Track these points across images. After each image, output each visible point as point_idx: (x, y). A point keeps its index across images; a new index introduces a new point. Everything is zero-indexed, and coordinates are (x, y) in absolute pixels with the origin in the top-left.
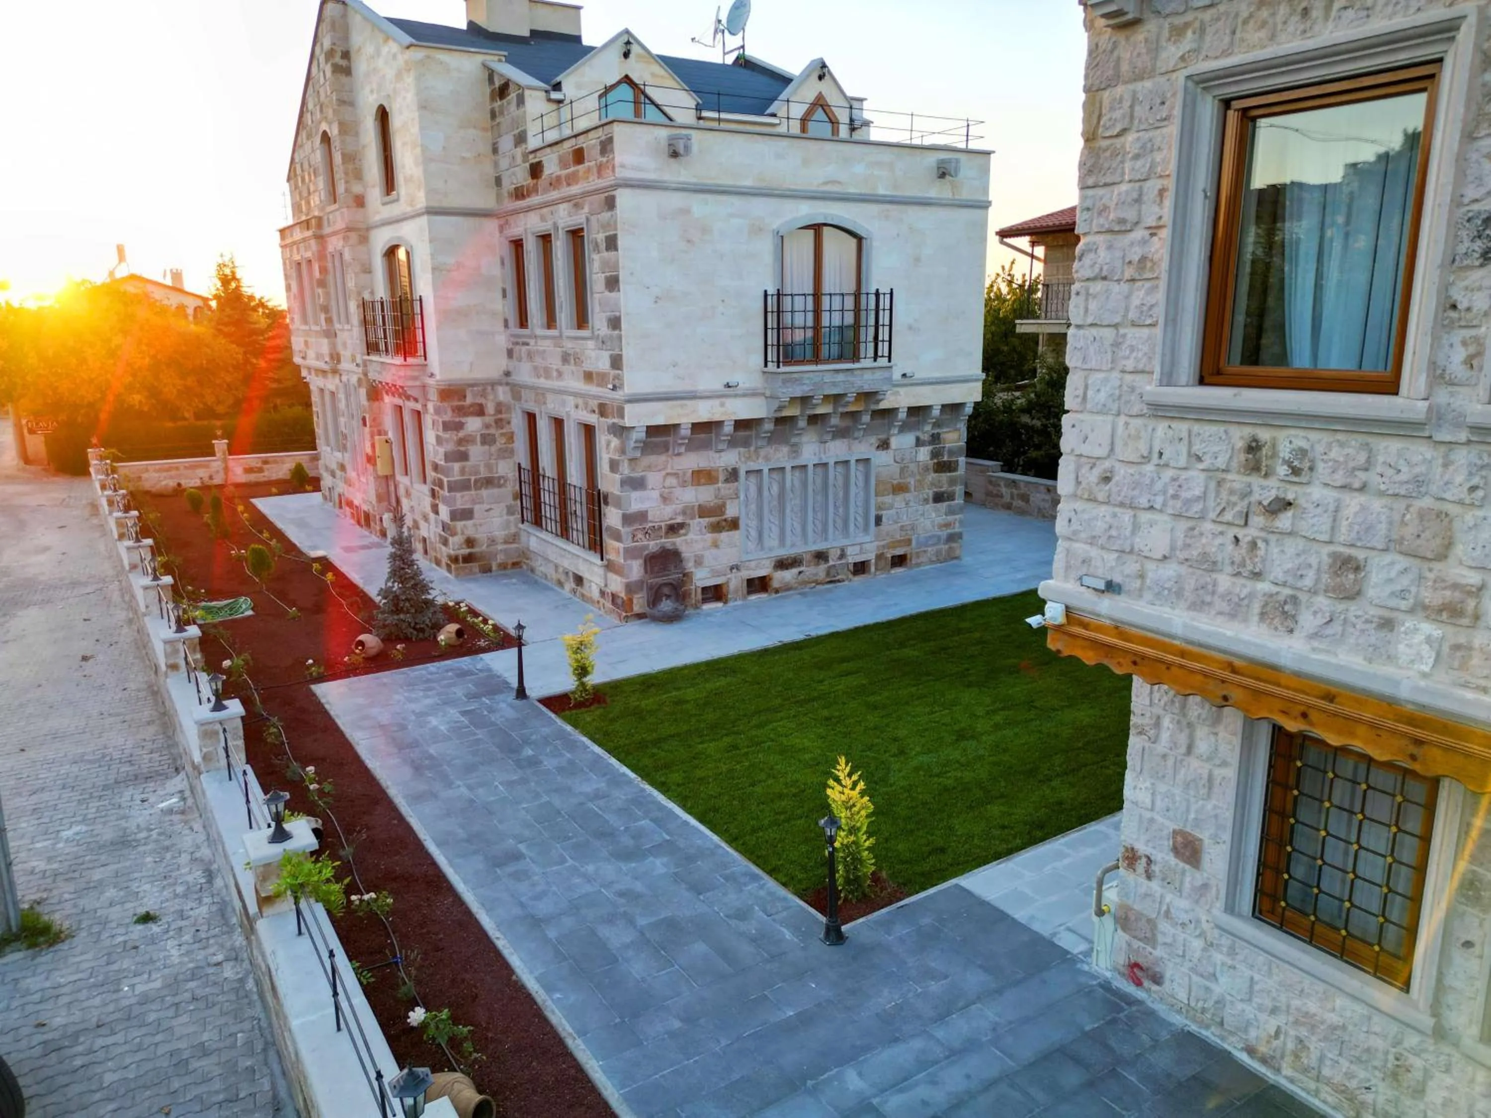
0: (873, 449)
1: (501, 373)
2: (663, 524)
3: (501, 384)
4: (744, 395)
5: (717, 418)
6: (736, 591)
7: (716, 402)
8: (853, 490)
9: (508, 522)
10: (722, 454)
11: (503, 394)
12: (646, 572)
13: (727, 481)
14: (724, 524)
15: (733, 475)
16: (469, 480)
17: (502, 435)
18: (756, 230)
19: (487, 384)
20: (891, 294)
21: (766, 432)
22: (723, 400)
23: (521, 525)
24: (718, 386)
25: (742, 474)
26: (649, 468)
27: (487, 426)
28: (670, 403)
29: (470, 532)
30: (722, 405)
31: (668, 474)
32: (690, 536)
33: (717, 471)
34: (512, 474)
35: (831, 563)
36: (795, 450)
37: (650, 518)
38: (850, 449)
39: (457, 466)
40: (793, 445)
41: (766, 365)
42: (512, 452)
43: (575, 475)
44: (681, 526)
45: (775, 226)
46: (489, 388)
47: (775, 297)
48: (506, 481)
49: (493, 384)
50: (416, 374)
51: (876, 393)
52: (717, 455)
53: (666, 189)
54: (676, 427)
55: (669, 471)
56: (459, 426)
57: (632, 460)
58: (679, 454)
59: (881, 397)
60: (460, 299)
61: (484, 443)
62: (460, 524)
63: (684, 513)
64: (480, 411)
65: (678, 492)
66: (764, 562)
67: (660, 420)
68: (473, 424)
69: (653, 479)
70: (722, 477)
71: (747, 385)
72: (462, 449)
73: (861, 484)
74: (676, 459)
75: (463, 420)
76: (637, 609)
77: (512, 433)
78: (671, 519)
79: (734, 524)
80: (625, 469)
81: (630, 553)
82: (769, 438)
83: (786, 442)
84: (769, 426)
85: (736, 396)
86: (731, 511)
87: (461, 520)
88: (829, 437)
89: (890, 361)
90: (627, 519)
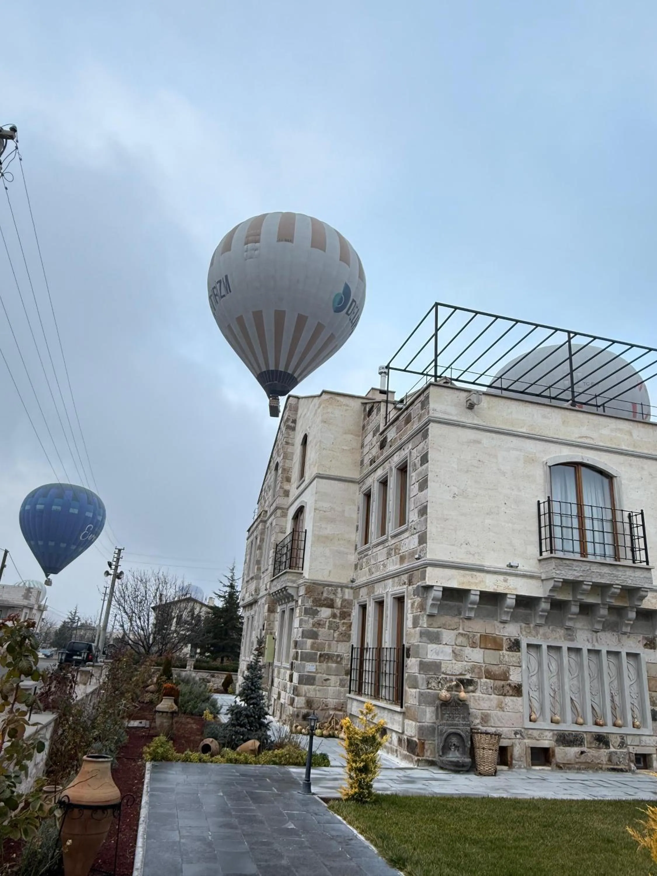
0: (641, 645)
1: (349, 580)
2: (454, 678)
3: (347, 587)
4: (524, 576)
5: (500, 590)
6: (520, 757)
7: (501, 578)
8: (627, 682)
9: (339, 692)
10: (506, 625)
11: (348, 594)
12: (437, 718)
13: (510, 649)
14: (508, 688)
15: (515, 646)
16: (316, 654)
17: (343, 623)
18: (531, 460)
19: (338, 586)
20: (642, 513)
21: (543, 611)
22: (508, 577)
23: (348, 695)
24: (502, 565)
25: (524, 645)
26: (444, 626)
27: (334, 616)
28: (462, 572)
29: (311, 694)
30: (505, 581)
31: (459, 633)
32: (478, 694)
33: (502, 640)
34: (347, 655)
35: (612, 749)
36: (570, 633)
37: (443, 670)
38: (619, 641)
39: (309, 642)
40: (568, 629)
41: (541, 554)
42: (349, 636)
43: (388, 641)
44: (470, 682)
45: (544, 460)
46: (339, 589)
47: (546, 504)
48: (341, 659)
49: (343, 587)
50: (294, 578)
51: (638, 589)
52: (502, 626)
53: (464, 426)
54: (468, 591)
55: (461, 631)
56: (316, 613)
57: (431, 616)
58: (469, 619)
59: (644, 594)
60: (329, 530)
61: (330, 628)
62: (304, 688)
63: (472, 670)
64: (331, 605)
65: (468, 650)
66: (547, 733)
67: (454, 584)
68: (325, 613)
69: (448, 636)
70: (505, 646)
71: (526, 568)
72: (315, 629)
73: (633, 677)
74: (466, 622)
75: (319, 609)
76: (428, 755)
77: (351, 623)
78: (461, 674)
79: (517, 690)
80: (424, 622)
81: (423, 699)
82: (547, 618)
83: (562, 625)
84: (545, 606)
85: (516, 575)
86: (515, 677)
87: (305, 684)
88: (599, 627)
89: (648, 564)
90: (424, 667)
